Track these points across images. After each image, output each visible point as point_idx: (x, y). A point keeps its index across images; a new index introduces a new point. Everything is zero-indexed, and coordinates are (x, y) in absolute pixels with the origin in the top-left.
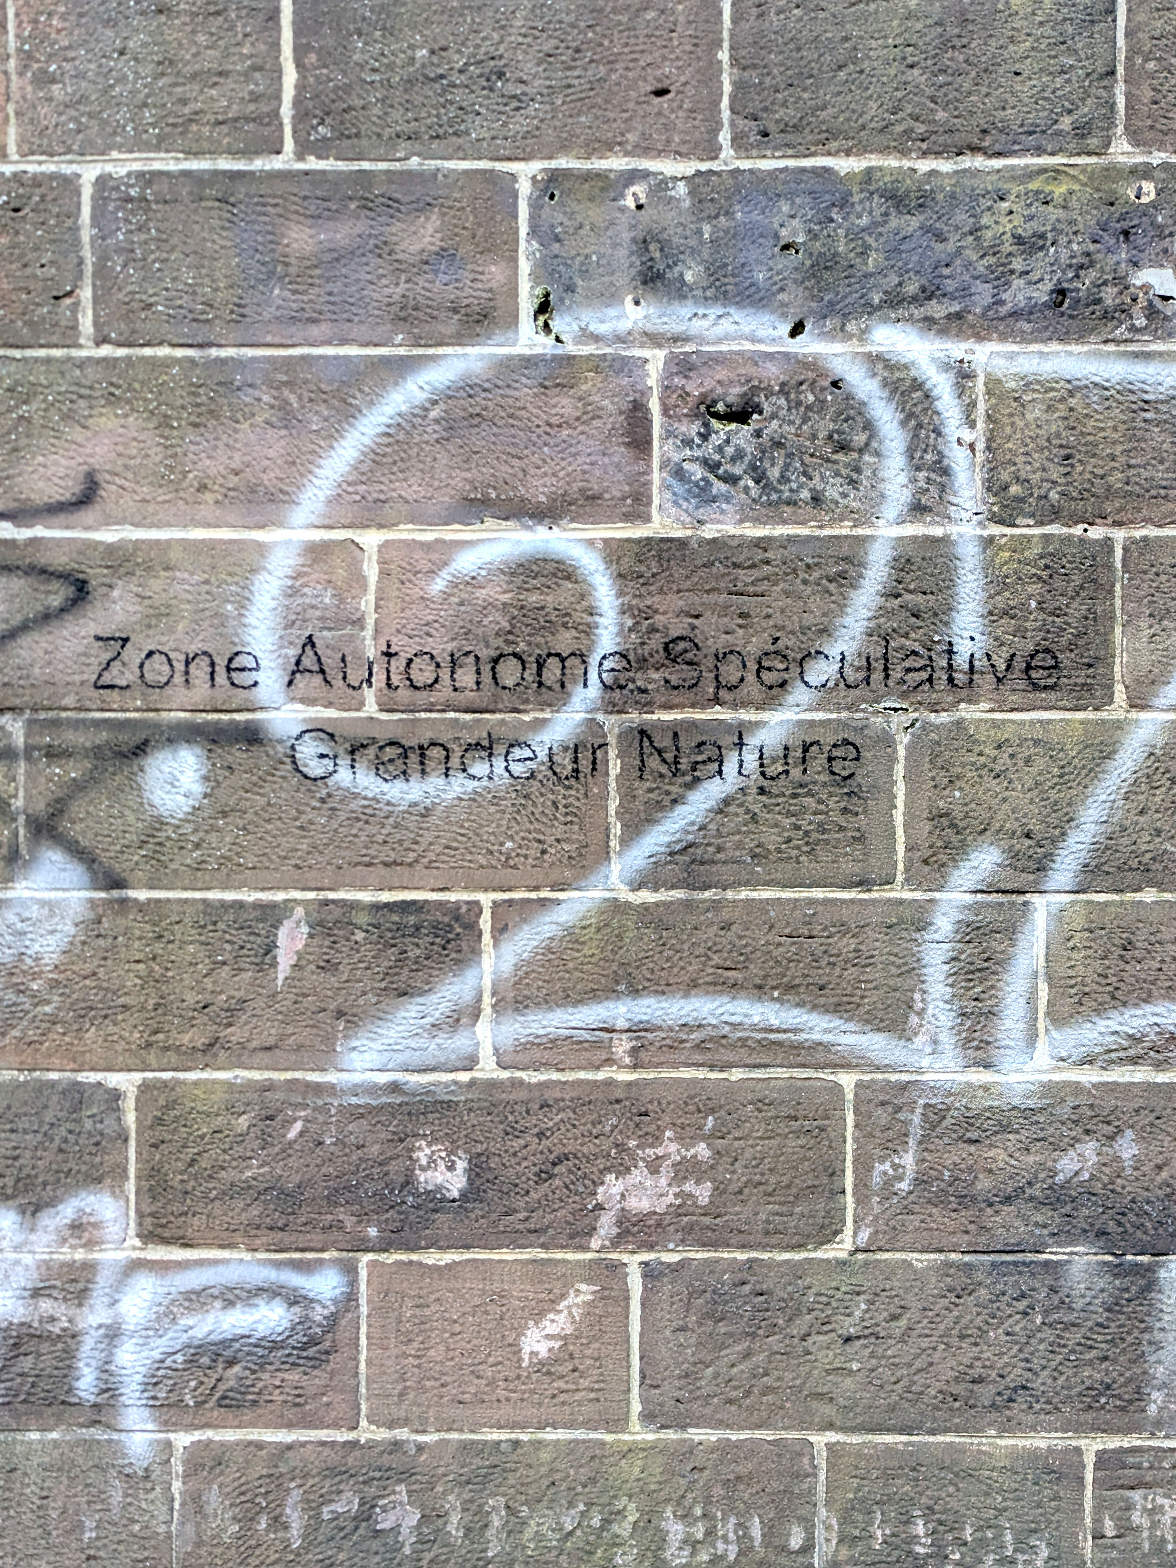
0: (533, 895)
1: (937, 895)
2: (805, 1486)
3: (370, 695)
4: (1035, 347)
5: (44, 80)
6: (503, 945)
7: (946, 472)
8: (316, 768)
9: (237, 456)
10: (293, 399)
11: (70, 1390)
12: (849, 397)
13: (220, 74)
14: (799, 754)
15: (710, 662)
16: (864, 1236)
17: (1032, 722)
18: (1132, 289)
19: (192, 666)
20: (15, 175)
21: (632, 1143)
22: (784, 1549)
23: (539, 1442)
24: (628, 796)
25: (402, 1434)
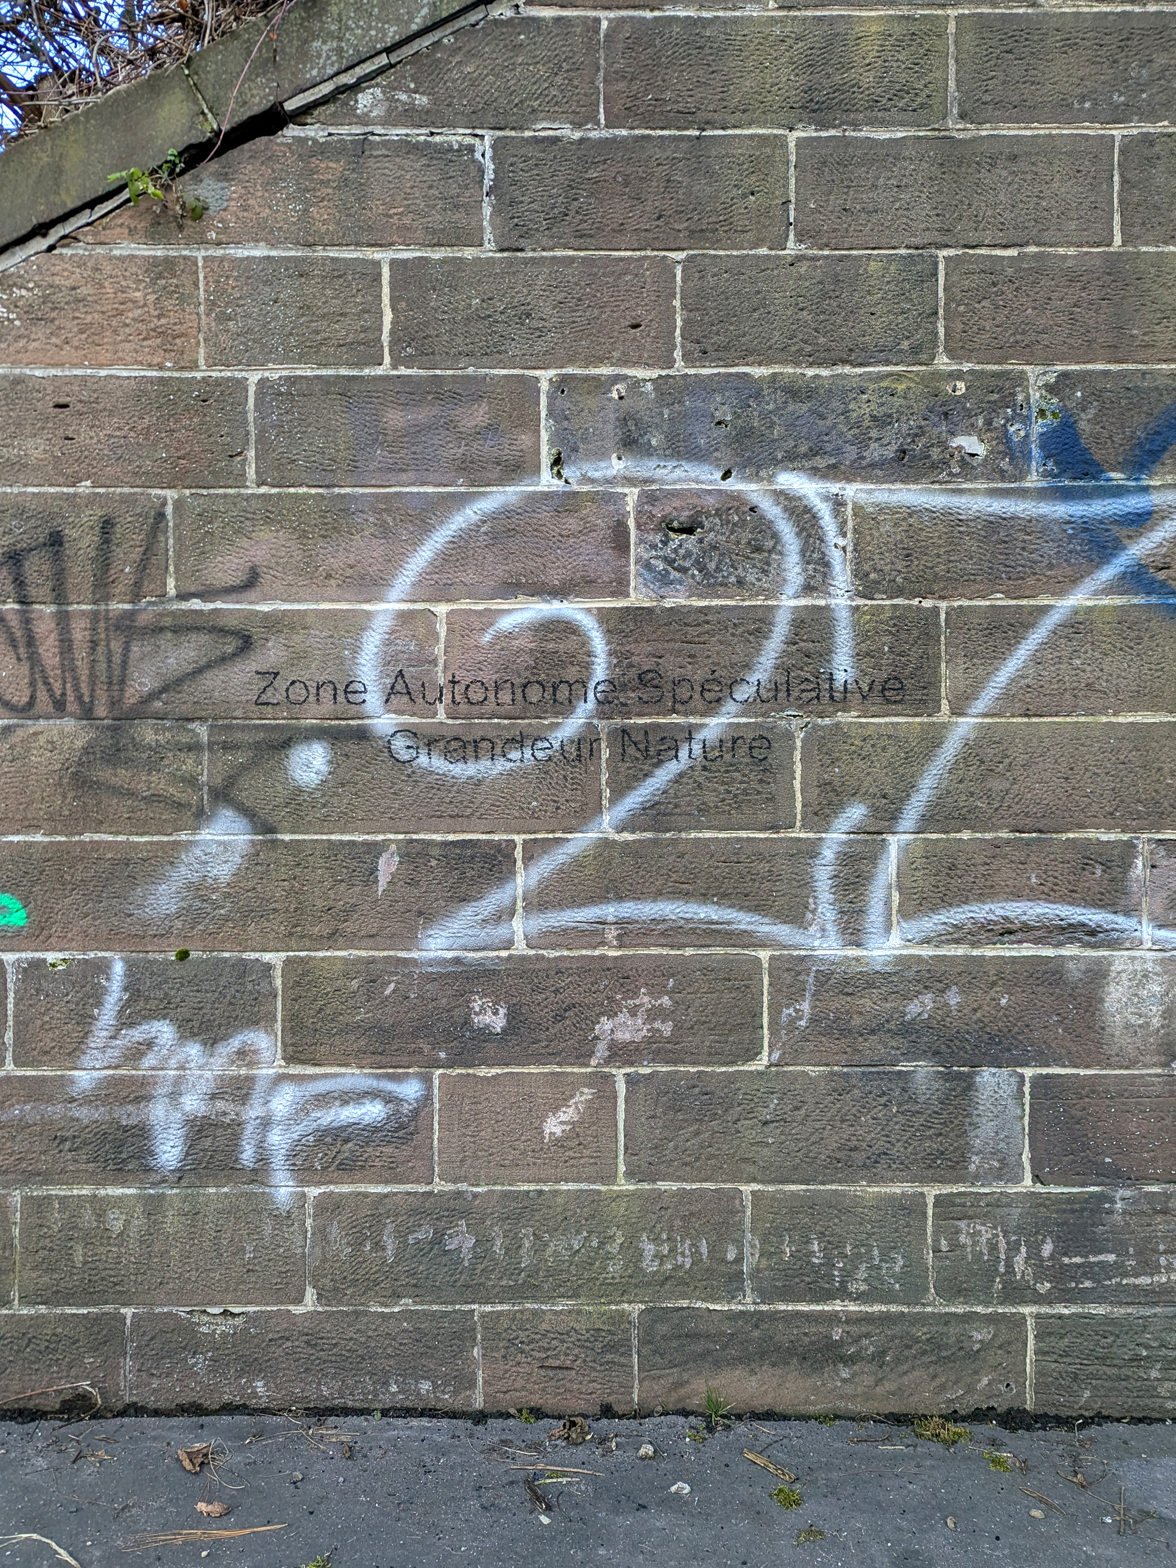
0: (551, 836)
1: (824, 835)
2: (737, 1219)
3: (441, 708)
4: (885, 486)
5: (223, 318)
6: (530, 868)
7: (827, 565)
8: (404, 755)
9: (352, 556)
10: (389, 520)
11: (236, 1160)
12: (762, 517)
13: (341, 315)
14: (730, 745)
15: (669, 686)
16: (776, 1055)
17: (886, 724)
18: (950, 449)
19: (321, 691)
20: (204, 378)
21: (619, 997)
22: (723, 1260)
23: (556, 1191)
24: (614, 772)
25: (463, 1186)
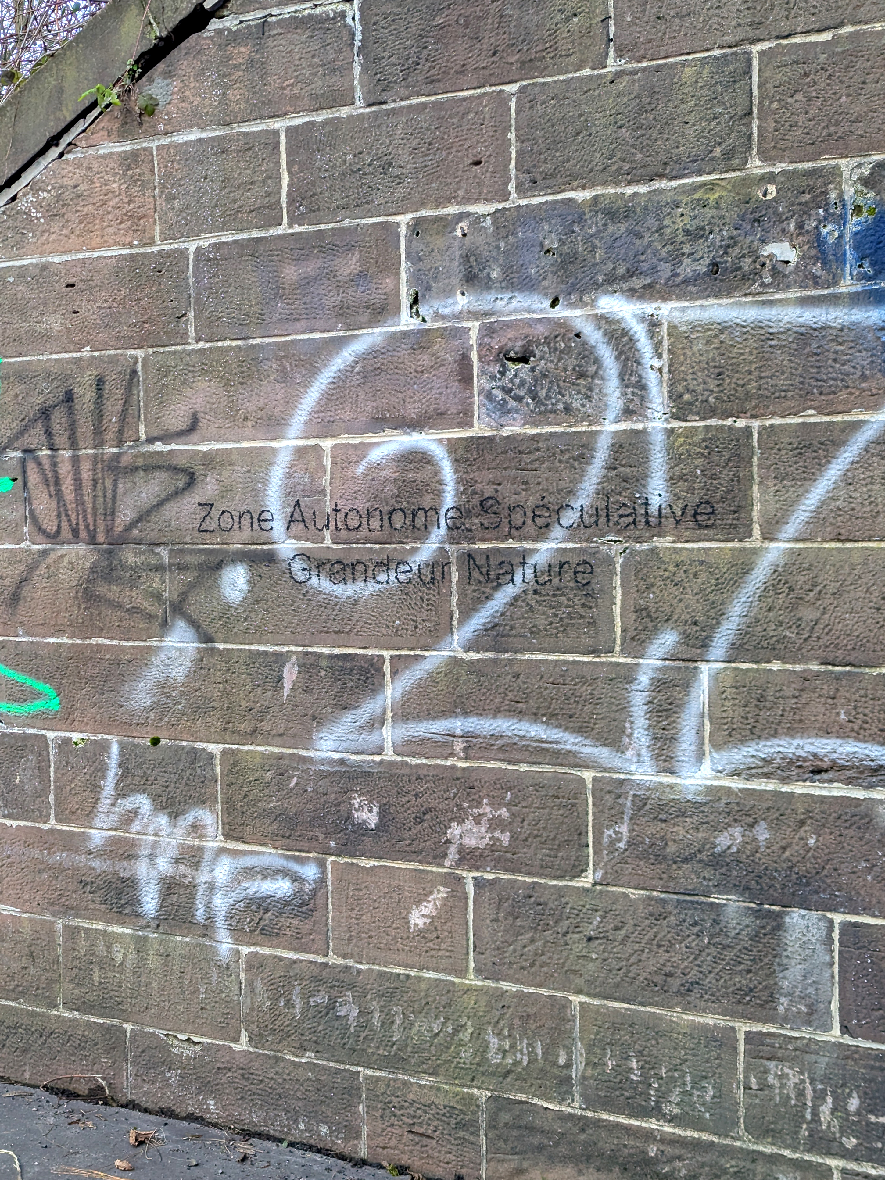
0: (412, 653)
1: (641, 661)
2: (568, 1027)
3: (327, 534)
4: (698, 303)
5: (170, 198)
6: (396, 681)
7: (644, 388)
8: (301, 576)
9: (261, 399)
10: (288, 365)
11: (193, 916)
12: (585, 343)
13: (252, 183)
14: (557, 570)
15: (506, 512)
16: (599, 874)
17: (699, 549)
18: (762, 258)
19: (242, 519)
20: (159, 252)
21: (466, 805)
22: (555, 1064)
23: (420, 977)
24: (462, 594)
25: (350, 962)
